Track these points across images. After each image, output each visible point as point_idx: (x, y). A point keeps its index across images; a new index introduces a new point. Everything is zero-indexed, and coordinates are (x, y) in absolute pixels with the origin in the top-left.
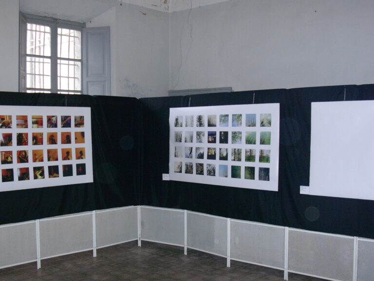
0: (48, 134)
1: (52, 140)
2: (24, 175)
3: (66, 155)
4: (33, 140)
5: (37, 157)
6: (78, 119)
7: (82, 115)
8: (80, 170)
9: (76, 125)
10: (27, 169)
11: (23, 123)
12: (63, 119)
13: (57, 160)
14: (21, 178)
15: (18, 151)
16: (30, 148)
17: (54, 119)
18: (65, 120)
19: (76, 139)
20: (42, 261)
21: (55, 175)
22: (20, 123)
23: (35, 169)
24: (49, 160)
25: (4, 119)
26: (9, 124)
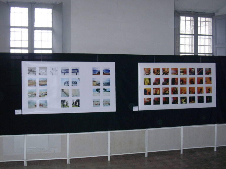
0: (189, 78)
1: (192, 82)
2: (175, 101)
3: (200, 91)
4: (181, 82)
5: (183, 91)
6: (208, 70)
7: (210, 68)
8: (208, 99)
9: (206, 74)
10: (177, 98)
11: (175, 72)
12: (198, 70)
13: (194, 93)
14: (173, 103)
15: (172, 88)
16: (179, 86)
17: (193, 70)
18: (199, 70)
19: (206, 81)
20: (184, 150)
21: (193, 102)
22: (174, 72)
23: (182, 98)
24: (190, 93)
25: (165, 70)
26: (167, 73)
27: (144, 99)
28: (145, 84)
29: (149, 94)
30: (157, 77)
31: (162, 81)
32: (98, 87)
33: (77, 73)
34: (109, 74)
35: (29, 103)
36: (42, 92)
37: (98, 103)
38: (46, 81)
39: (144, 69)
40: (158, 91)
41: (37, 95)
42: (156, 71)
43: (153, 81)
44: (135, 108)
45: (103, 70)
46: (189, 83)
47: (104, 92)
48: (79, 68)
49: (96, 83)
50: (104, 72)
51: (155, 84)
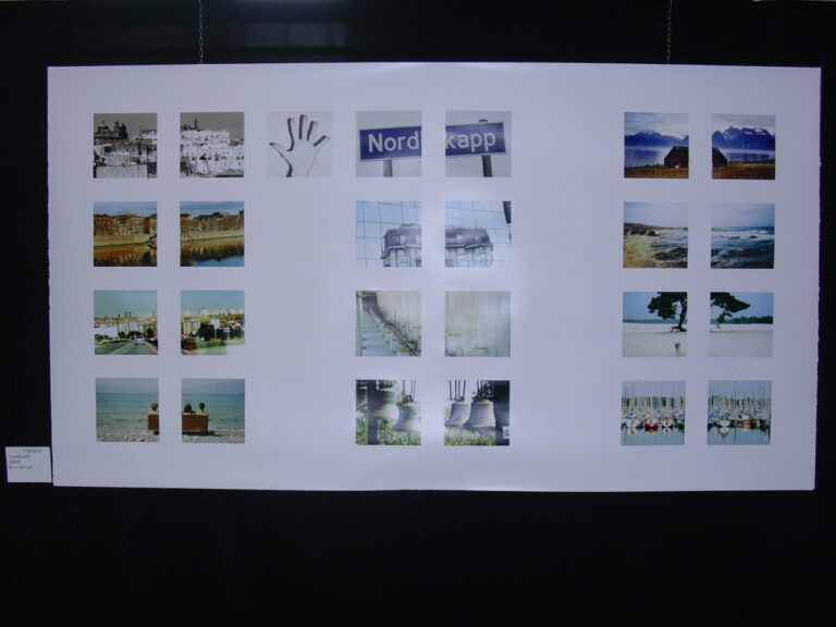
32: (665, 280)
33: (495, 158)
34: (766, 171)
35: (106, 398)
36: (205, 313)
37: (667, 411)
38: (237, 221)
41: (161, 336)
45: (717, 136)
47: (721, 320)
48: (509, 114)
49: (655, 246)
50: (724, 152)
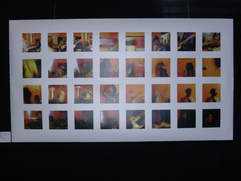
0: (153, 60)
1: (161, 69)
2: (110, 121)
3: (185, 94)
4: (127, 70)
5: (135, 95)
6: (210, 38)
7: (217, 32)
8: (210, 119)
9: (205, 48)
12: (181, 38)
13: (168, 101)
14: (105, 126)
15: (101, 86)
16: (122, 81)
17: (164, 37)
18: (184, 39)
19: (204, 69)
21: (163, 124)
22: (105, 44)
24: (154, 101)
25: (80, 38)
26: (88, 44)
27: (25, 112)
28: (25, 76)
29: (38, 100)
30: (60, 55)
31: (72, 67)
39: (24, 35)
40: (63, 93)
42: (55, 41)
43: (47, 67)
44: (3, 136)
46: (152, 73)
51: (52, 74)
